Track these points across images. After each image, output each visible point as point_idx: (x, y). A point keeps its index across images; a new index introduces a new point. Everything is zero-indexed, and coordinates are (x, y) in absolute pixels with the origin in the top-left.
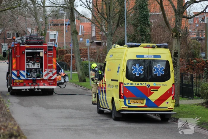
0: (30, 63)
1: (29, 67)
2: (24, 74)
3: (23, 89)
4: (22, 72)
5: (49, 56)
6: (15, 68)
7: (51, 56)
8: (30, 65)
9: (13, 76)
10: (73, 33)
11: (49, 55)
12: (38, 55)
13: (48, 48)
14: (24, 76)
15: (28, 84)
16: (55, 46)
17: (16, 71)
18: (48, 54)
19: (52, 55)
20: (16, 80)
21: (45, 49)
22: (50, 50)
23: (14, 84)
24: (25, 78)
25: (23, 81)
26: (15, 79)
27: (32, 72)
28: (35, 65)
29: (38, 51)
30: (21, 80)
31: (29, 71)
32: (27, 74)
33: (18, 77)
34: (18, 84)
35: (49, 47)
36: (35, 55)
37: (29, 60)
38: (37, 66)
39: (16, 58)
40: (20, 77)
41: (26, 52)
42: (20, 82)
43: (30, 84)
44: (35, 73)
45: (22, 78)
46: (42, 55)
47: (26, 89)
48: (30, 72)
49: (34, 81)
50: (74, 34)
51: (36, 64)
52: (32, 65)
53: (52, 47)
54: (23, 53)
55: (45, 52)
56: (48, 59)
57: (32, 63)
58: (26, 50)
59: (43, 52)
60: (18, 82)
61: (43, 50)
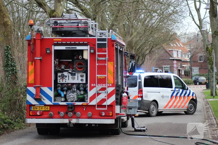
0: (65, 74)
1: (64, 80)
2: (51, 93)
4: (46, 89)
5: (100, 58)
6: (33, 82)
7: (103, 59)
8: (66, 77)
9: (29, 98)
11: (99, 56)
12: (80, 57)
13: (97, 42)
14: (49, 98)
15: (59, 113)
16: (113, 39)
18: (97, 53)
20: (34, 105)
21: (92, 43)
22: (102, 46)
23: (31, 114)
24: (51, 102)
25: (49, 107)
26: (33, 104)
27: (71, 91)
28: (76, 77)
29: (79, 48)
30: (46, 105)
31: (65, 89)
33: (38, 100)
34: (38, 114)
35: (99, 40)
36: (76, 58)
37: (63, 67)
38: (80, 78)
39: (35, 62)
40: (42, 100)
41: (55, 50)
42: (43, 109)
43: (62, 114)
45: (47, 102)
46: (86, 56)
48: (67, 91)
49: (69, 107)
50: (215, 36)
51: (76, 74)
52: (70, 77)
53: (104, 40)
54: (48, 51)
55: (92, 51)
56: (97, 64)
57: (70, 73)
58: (54, 45)
59: (88, 50)
60: (38, 109)
61: (87, 45)
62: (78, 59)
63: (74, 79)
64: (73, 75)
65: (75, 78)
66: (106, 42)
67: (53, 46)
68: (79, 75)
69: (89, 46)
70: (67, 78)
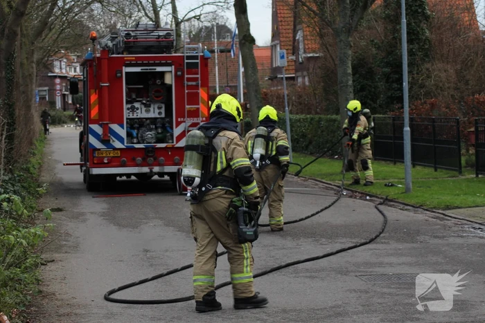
0: (137, 105)
1: (135, 115)
2: (122, 132)
3: (121, 175)
4: (115, 127)
5: (190, 83)
6: (97, 118)
7: (194, 83)
8: (138, 109)
9: (93, 140)
10: (243, 41)
11: (189, 80)
12: (158, 82)
13: (186, 61)
14: (121, 139)
15: (134, 160)
16: (206, 57)
17: (101, 125)
18: (186, 76)
19: (196, 79)
20: (99, 149)
21: (178, 63)
22: (192, 67)
23: (95, 162)
24: (123, 144)
25: (119, 152)
26: (98, 147)
27: (144, 129)
28: (152, 109)
29: (159, 69)
30: (115, 149)
31: (136, 125)
32: (129, 135)
33: (105, 141)
34: (106, 161)
35: (188, 58)
36: (151, 82)
37: (134, 96)
38: (157, 111)
39: (100, 91)
40: (111, 142)
41: (126, 73)
42: (112, 155)
43: (139, 159)
44: (151, 130)
45: (118, 145)
46: (169, 79)
47: (128, 175)
48: (138, 129)
49: (149, 152)
50: (244, 43)
51: (152, 106)
52: (144, 109)
53: (195, 57)
54: (119, 75)
55: (179, 73)
56: (186, 91)
57: (143, 104)
58: (126, 66)
59: (171, 72)
60: (104, 155)
61: (171, 66)
62: (155, 84)
63: (148, 111)
64: (147, 106)
65: (150, 110)
66: (198, 61)
67: (124, 67)
68: (156, 106)
69: (173, 67)
70: (139, 111)
